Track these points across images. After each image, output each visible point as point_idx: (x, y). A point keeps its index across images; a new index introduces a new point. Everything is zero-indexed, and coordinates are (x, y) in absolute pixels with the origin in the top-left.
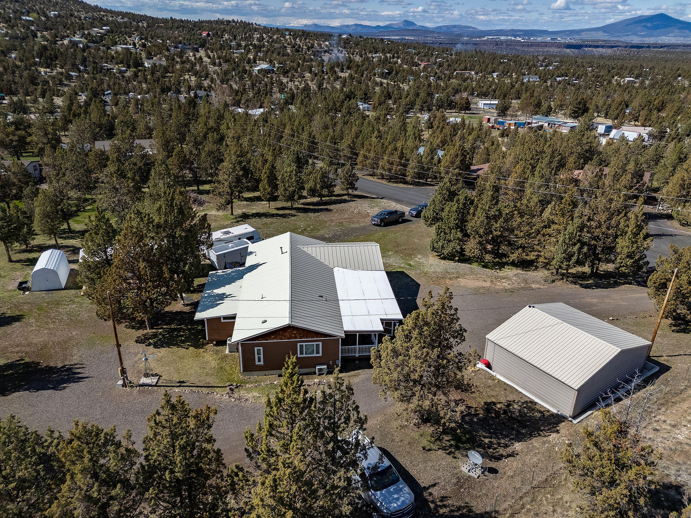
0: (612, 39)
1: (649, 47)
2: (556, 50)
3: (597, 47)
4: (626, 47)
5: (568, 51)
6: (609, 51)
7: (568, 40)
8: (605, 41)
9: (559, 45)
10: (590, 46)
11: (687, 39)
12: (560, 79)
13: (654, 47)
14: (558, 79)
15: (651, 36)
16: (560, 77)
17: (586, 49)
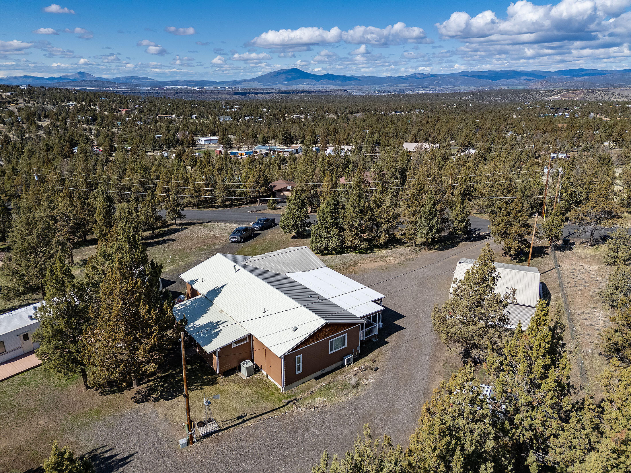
0: (266, 87)
1: (293, 92)
2: (227, 96)
3: (257, 93)
4: (278, 93)
5: (237, 97)
6: (267, 97)
7: (234, 89)
8: (261, 89)
9: (229, 93)
10: (252, 93)
11: (315, 86)
12: (248, 118)
13: (297, 93)
14: (247, 118)
15: (292, 84)
16: (248, 116)
17: (250, 95)
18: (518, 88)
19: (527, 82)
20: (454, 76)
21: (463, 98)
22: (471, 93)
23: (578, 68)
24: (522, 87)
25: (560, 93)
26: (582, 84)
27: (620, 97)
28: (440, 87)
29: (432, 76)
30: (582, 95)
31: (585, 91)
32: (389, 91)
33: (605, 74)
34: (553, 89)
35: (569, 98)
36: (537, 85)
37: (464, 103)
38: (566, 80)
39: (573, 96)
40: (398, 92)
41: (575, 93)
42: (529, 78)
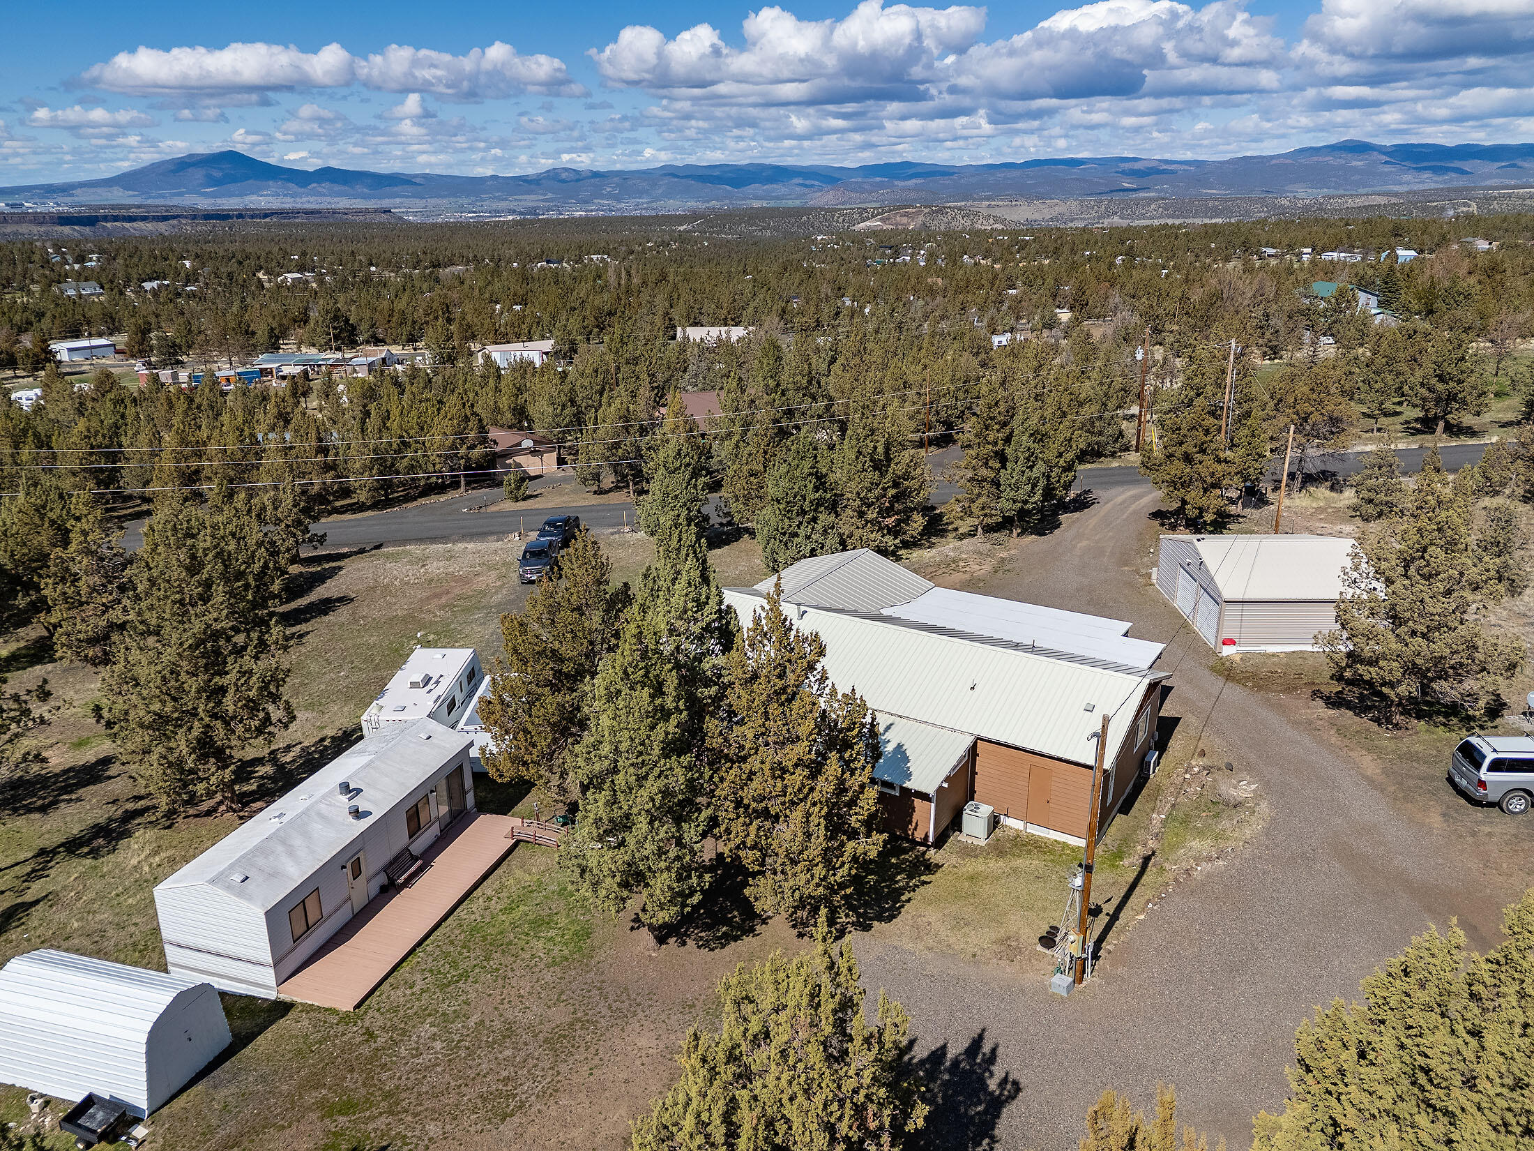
0: (150, 202)
1: (240, 216)
2: (35, 229)
3: (131, 219)
4: (194, 217)
5: (66, 230)
6: (163, 227)
7: (51, 207)
8: (139, 207)
9: (39, 219)
10: (115, 219)
11: (298, 200)
12: (155, 284)
13: (252, 217)
14: (148, 285)
15: (231, 195)
16: (151, 280)
17: (109, 225)
18: (790, 204)
19: (806, 190)
20: (645, 174)
21: (682, 228)
22: (694, 216)
23: (899, 160)
24: (797, 203)
25: (879, 214)
26: (913, 195)
27: (991, 221)
28: (619, 201)
29: (596, 175)
30: (921, 218)
31: (927, 211)
32: (498, 212)
33: (954, 173)
34: (863, 206)
35: (897, 224)
36: (824, 198)
37: (683, 238)
38: (881, 185)
39: (905, 220)
40: (521, 213)
41: (906, 215)
42: (807, 182)
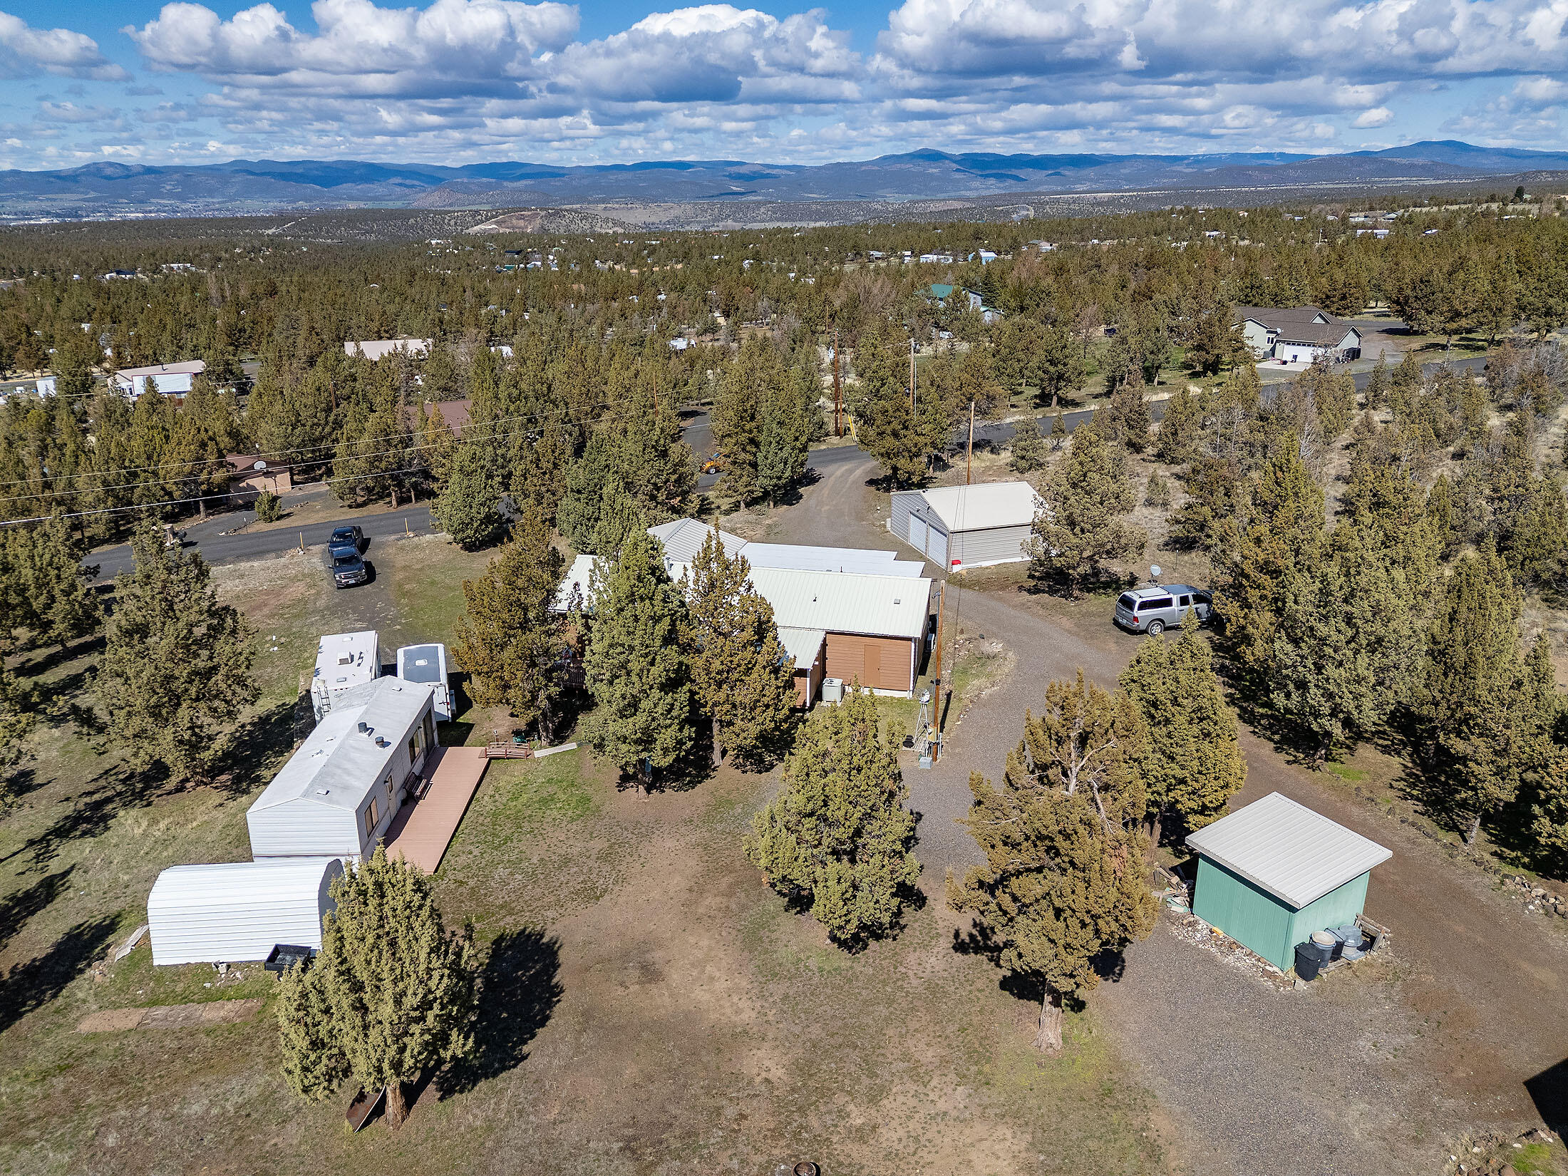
18: (391, 205)
19: (407, 191)
20: (212, 170)
21: (270, 232)
22: (281, 219)
23: (505, 160)
24: (399, 204)
25: (493, 217)
26: (525, 197)
27: (610, 224)
28: (184, 200)
29: (150, 170)
30: (538, 221)
31: (543, 213)
32: (26, 214)
33: (563, 175)
34: (474, 208)
35: (513, 228)
36: (430, 199)
37: (273, 242)
38: (489, 187)
39: (522, 223)
40: (58, 215)
41: (522, 218)
42: (408, 182)
